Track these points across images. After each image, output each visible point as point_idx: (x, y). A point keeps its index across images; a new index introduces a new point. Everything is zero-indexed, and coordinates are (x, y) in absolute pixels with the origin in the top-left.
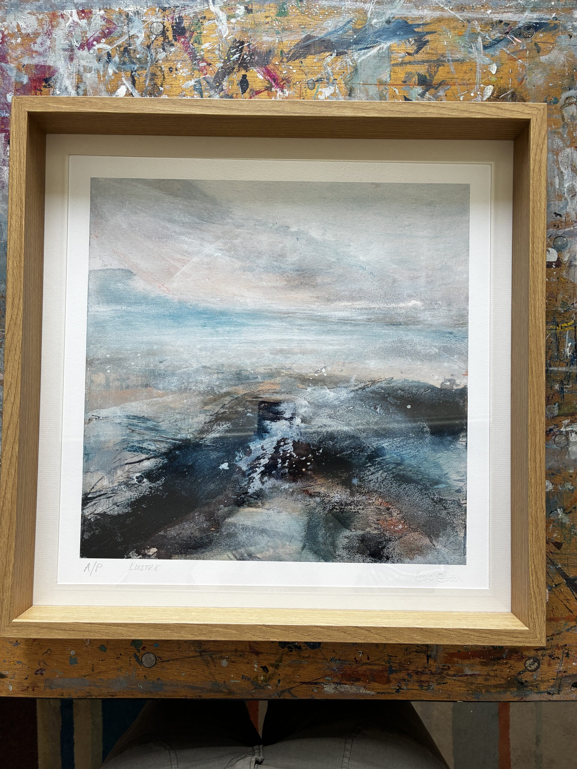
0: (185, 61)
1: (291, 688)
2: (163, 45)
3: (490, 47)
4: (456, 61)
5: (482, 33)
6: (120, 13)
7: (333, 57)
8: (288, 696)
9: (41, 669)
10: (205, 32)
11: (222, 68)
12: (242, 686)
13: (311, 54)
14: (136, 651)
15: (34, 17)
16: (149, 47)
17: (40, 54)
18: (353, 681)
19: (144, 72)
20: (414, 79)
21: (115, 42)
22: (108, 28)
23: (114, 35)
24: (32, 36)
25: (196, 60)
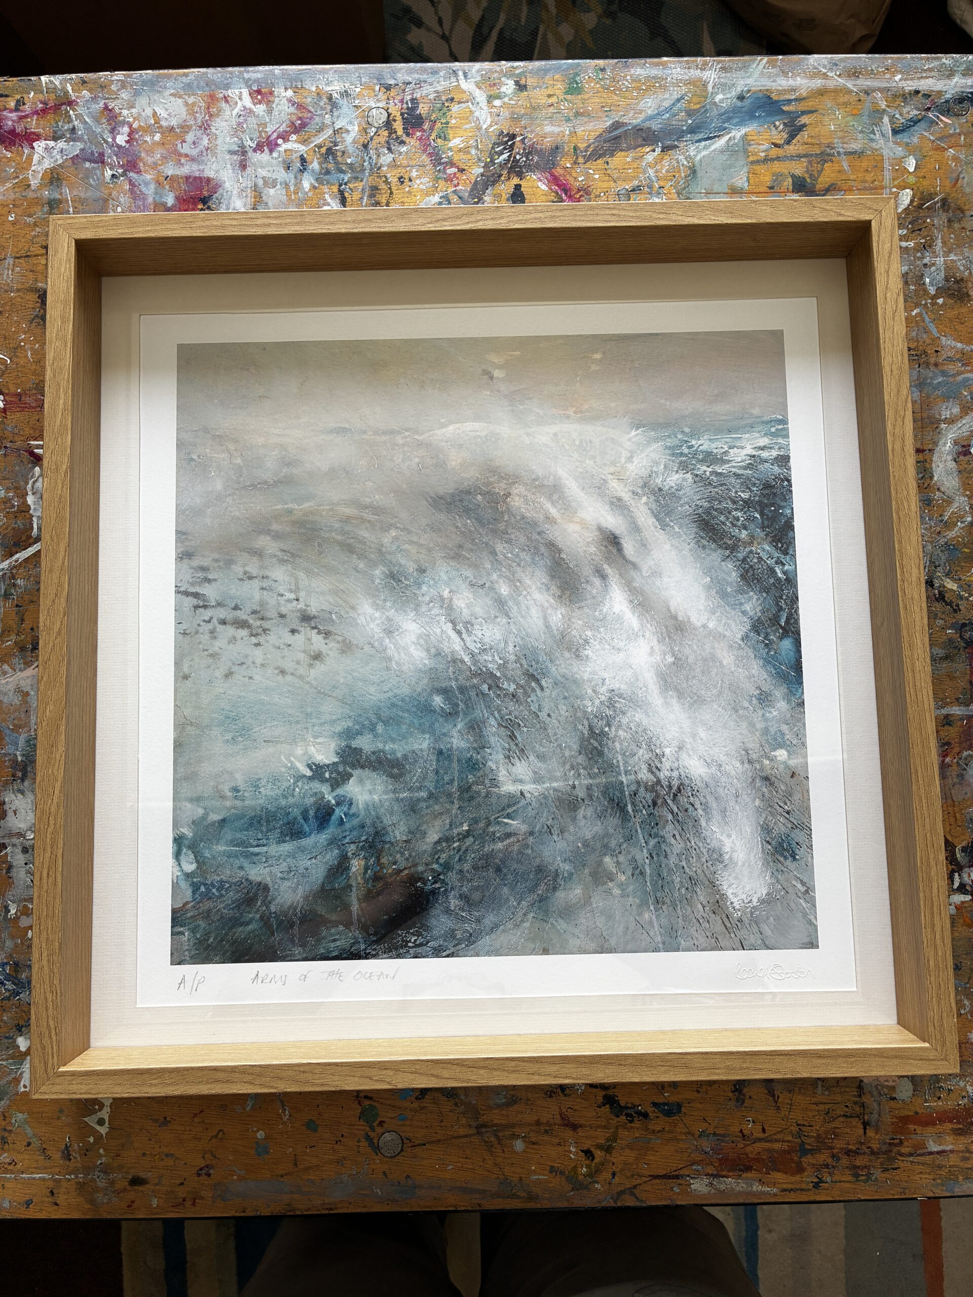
0: (424, 166)
1: (635, 1187)
2: (388, 142)
3: (903, 131)
4: (851, 153)
5: (889, 110)
6: (318, 94)
7: (656, 153)
8: (630, 1202)
9: (207, 1166)
10: (453, 121)
11: (482, 175)
12: (551, 1185)
13: (622, 150)
14: (368, 1129)
15: (180, 101)
16: (365, 146)
17: (193, 159)
18: (740, 1170)
19: (360, 185)
20: (786, 183)
21: (313, 139)
22: (300, 119)
23: (309, 128)
24: (178, 131)
25: (440, 164)
